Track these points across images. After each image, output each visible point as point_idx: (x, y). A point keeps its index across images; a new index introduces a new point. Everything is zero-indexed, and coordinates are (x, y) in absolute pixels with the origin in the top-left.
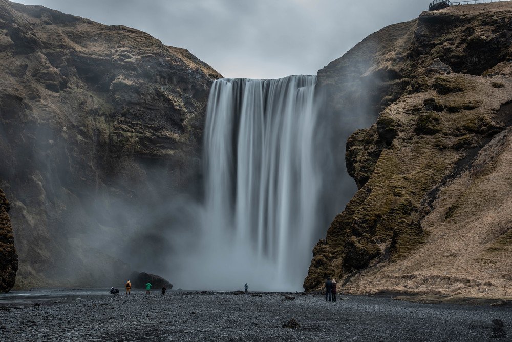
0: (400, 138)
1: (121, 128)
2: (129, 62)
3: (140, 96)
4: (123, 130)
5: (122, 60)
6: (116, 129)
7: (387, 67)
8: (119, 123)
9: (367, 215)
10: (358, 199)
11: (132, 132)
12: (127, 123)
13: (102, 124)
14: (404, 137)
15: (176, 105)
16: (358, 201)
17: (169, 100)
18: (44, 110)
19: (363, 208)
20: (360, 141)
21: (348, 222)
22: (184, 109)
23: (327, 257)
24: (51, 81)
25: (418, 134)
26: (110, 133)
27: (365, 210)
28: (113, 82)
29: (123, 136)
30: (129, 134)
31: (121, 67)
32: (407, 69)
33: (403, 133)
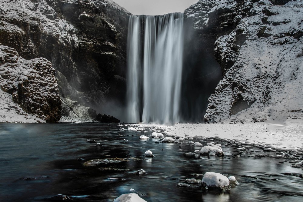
0: (249, 39)
1: (85, 40)
2: (88, 5)
3: (94, 23)
4: (86, 41)
5: (84, 4)
6: (83, 40)
7: (224, 7)
8: (84, 37)
9: (241, 79)
10: (232, 72)
11: (90, 42)
12: (87, 37)
13: (75, 38)
14: (251, 38)
15: (112, 28)
16: (232, 73)
17: (109, 25)
18: (49, 28)
19: (239, 76)
20: (223, 42)
21: (226, 84)
22: (116, 30)
23: (217, 104)
24: (50, 14)
25: (259, 37)
26: (80, 42)
27: (240, 77)
28: (80, 15)
29: (86, 44)
30: (89, 43)
31: (84, 7)
32: (235, 7)
33: (251, 36)
